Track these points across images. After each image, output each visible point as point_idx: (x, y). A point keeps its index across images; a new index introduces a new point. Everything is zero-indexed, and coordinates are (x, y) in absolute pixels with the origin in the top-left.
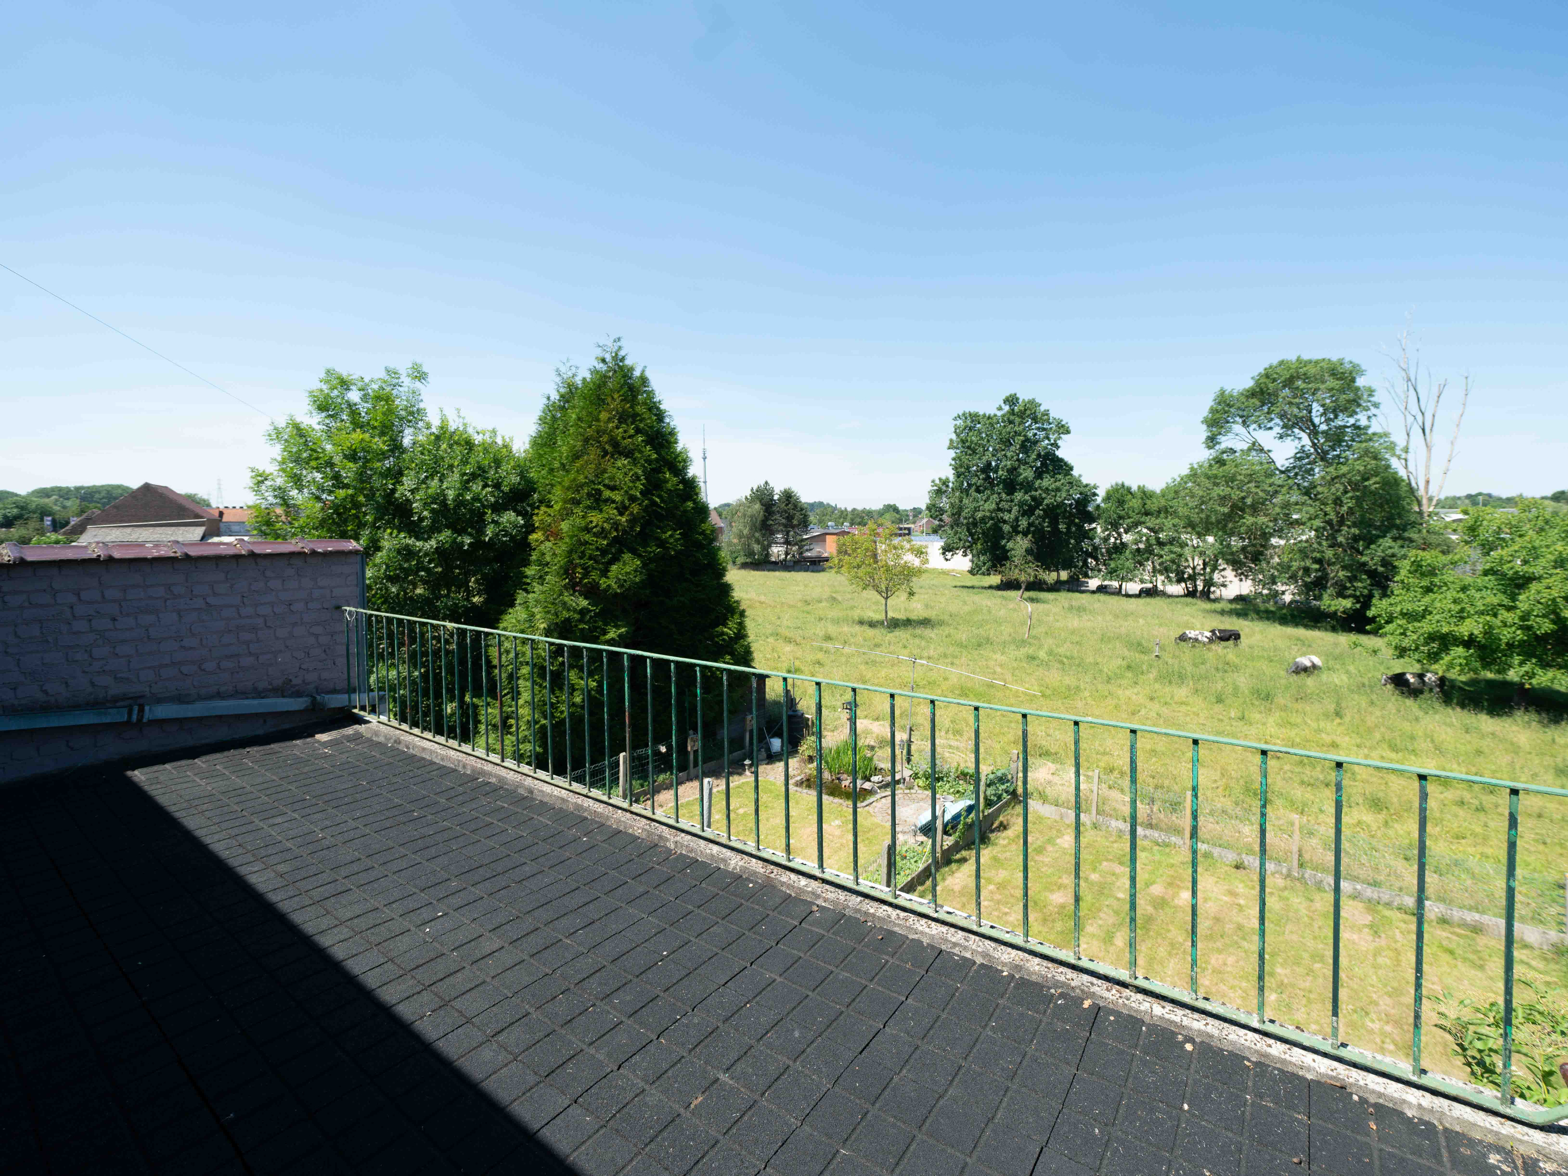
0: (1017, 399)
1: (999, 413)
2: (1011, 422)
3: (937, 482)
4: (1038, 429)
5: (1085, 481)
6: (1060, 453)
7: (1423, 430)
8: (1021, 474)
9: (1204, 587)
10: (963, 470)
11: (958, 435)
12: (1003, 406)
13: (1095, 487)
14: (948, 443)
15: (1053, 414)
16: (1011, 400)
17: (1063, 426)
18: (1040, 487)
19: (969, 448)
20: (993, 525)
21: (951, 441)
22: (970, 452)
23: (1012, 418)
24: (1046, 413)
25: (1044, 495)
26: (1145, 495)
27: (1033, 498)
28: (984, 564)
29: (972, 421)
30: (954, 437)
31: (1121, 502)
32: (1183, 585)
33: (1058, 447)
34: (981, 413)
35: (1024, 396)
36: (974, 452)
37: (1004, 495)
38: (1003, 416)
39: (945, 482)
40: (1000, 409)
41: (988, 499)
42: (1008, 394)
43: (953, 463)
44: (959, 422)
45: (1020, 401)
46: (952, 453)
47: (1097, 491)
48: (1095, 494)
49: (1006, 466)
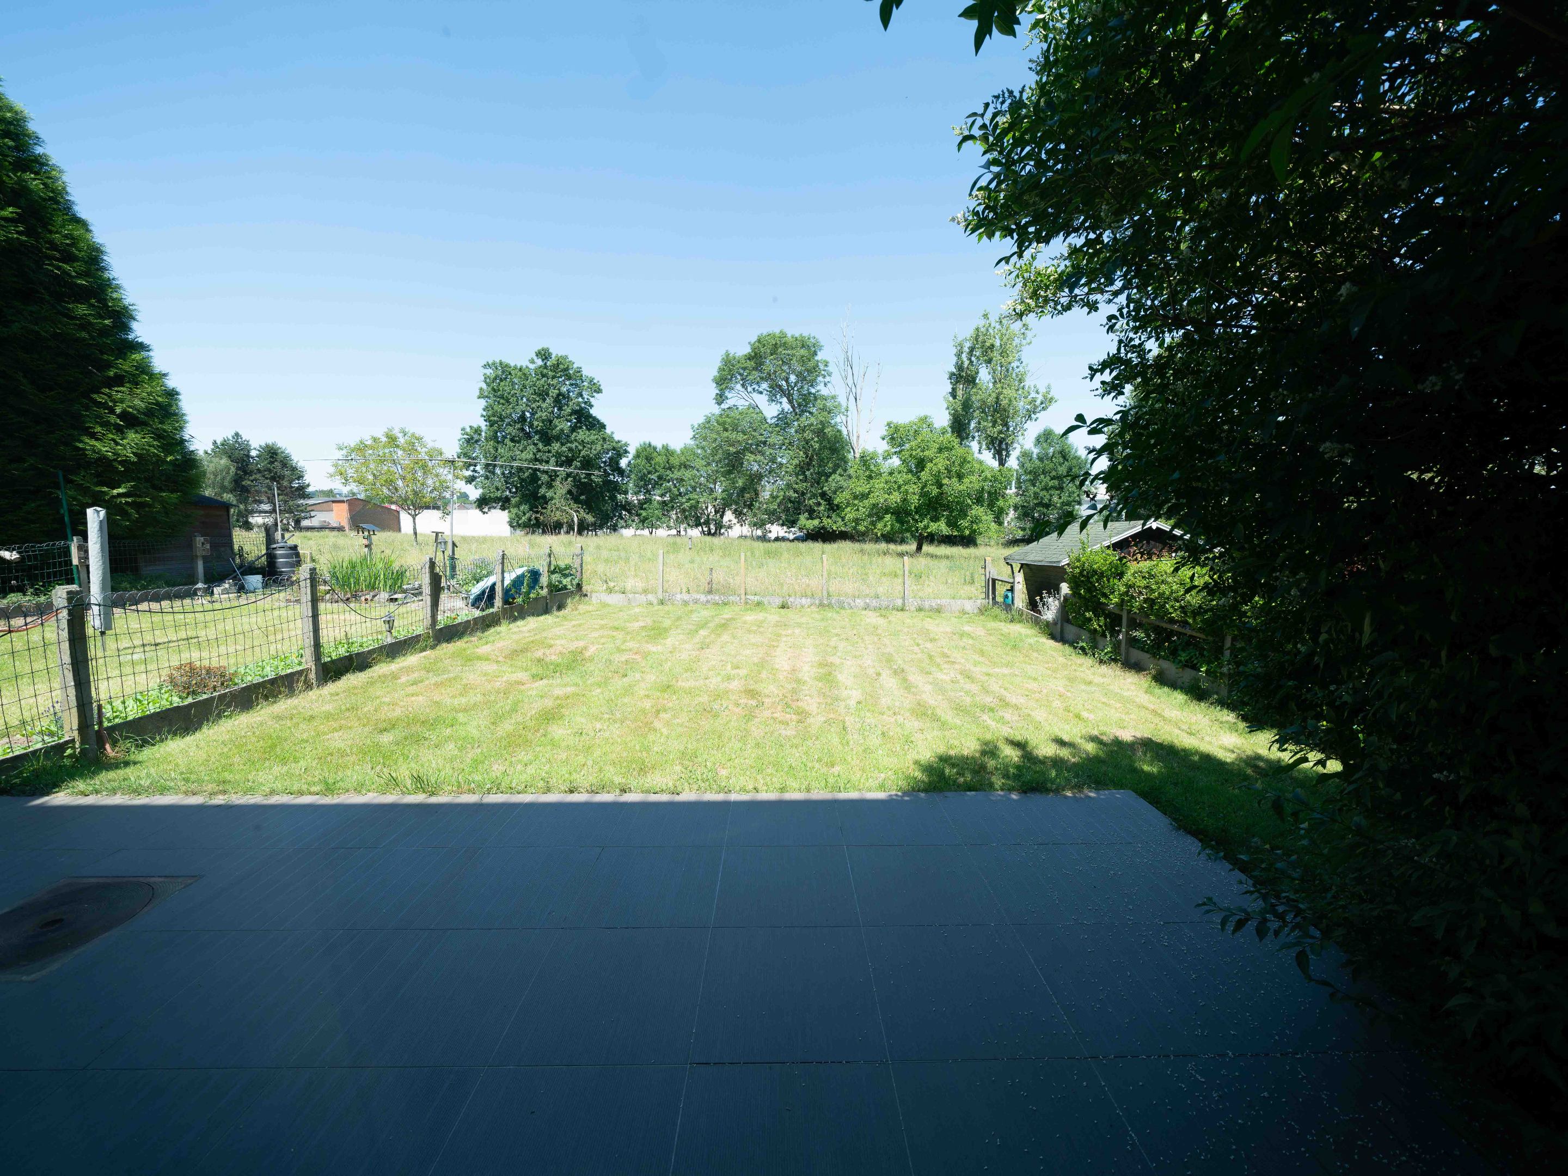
0: (550, 354)
1: (532, 366)
2: (543, 376)
3: (468, 430)
4: (571, 385)
5: (616, 437)
6: (593, 412)
7: (856, 399)
8: (556, 426)
9: (716, 530)
10: (496, 419)
11: (488, 385)
12: (535, 358)
13: (626, 445)
14: (478, 393)
15: (585, 372)
16: (544, 354)
17: (594, 384)
18: (576, 440)
19: (502, 397)
20: (531, 474)
21: (481, 389)
22: (502, 401)
23: (545, 371)
24: (579, 371)
25: (580, 447)
26: (668, 452)
27: (570, 450)
28: (524, 514)
29: (503, 372)
30: (484, 386)
31: (649, 459)
32: (700, 528)
33: (591, 406)
34: (512, 364)
35: (556, 352)
36: (508, 401)
37: (540, 446)
38: (536, 370)
39: (478, 431)
40: (532, 362)
41: (525, 448)
42: (540, 348)
43: (484, 413)
44: (489, 372)
45: (553, 356)
46: (483, 403)
47: (628, 449)
48: (626, 452)
49: (541, 417)
